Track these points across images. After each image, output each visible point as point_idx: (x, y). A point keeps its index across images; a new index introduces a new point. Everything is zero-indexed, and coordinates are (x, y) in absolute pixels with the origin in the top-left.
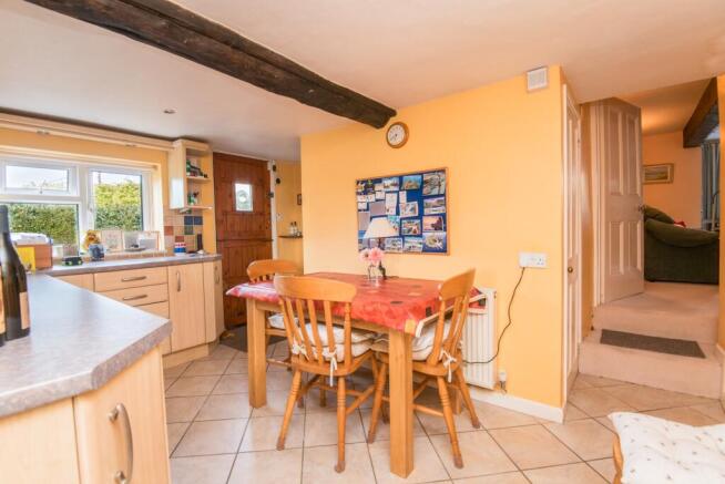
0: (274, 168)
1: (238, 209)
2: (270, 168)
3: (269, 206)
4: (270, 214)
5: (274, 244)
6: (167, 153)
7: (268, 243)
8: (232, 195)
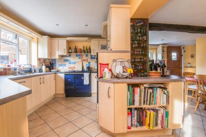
0: (183, 48)
1: (173, 60)
2: (182, 48)
3: (181, 58)
4: (182, 61)
5: (183, 69)
6: (157, 48)
7: (181, 69)
8: (171, 56)
